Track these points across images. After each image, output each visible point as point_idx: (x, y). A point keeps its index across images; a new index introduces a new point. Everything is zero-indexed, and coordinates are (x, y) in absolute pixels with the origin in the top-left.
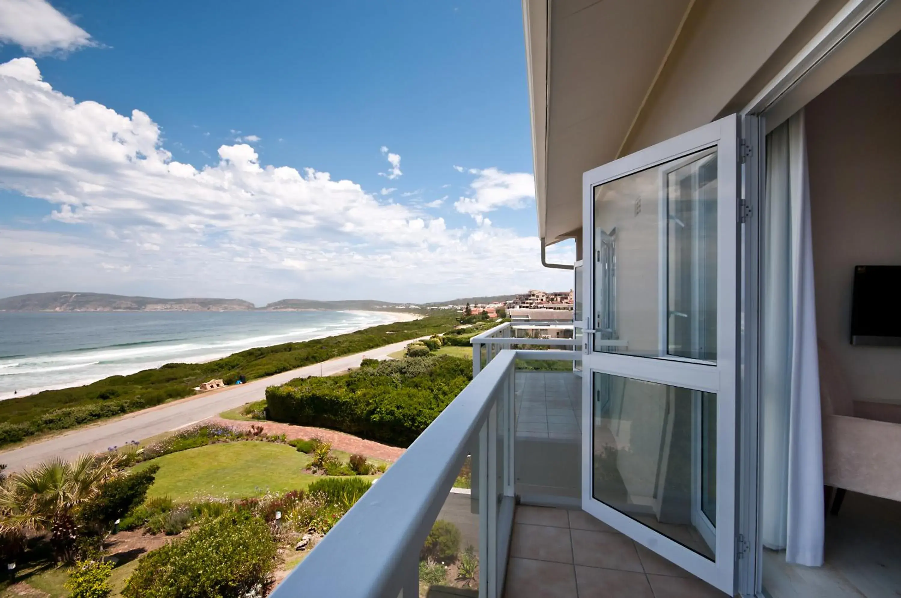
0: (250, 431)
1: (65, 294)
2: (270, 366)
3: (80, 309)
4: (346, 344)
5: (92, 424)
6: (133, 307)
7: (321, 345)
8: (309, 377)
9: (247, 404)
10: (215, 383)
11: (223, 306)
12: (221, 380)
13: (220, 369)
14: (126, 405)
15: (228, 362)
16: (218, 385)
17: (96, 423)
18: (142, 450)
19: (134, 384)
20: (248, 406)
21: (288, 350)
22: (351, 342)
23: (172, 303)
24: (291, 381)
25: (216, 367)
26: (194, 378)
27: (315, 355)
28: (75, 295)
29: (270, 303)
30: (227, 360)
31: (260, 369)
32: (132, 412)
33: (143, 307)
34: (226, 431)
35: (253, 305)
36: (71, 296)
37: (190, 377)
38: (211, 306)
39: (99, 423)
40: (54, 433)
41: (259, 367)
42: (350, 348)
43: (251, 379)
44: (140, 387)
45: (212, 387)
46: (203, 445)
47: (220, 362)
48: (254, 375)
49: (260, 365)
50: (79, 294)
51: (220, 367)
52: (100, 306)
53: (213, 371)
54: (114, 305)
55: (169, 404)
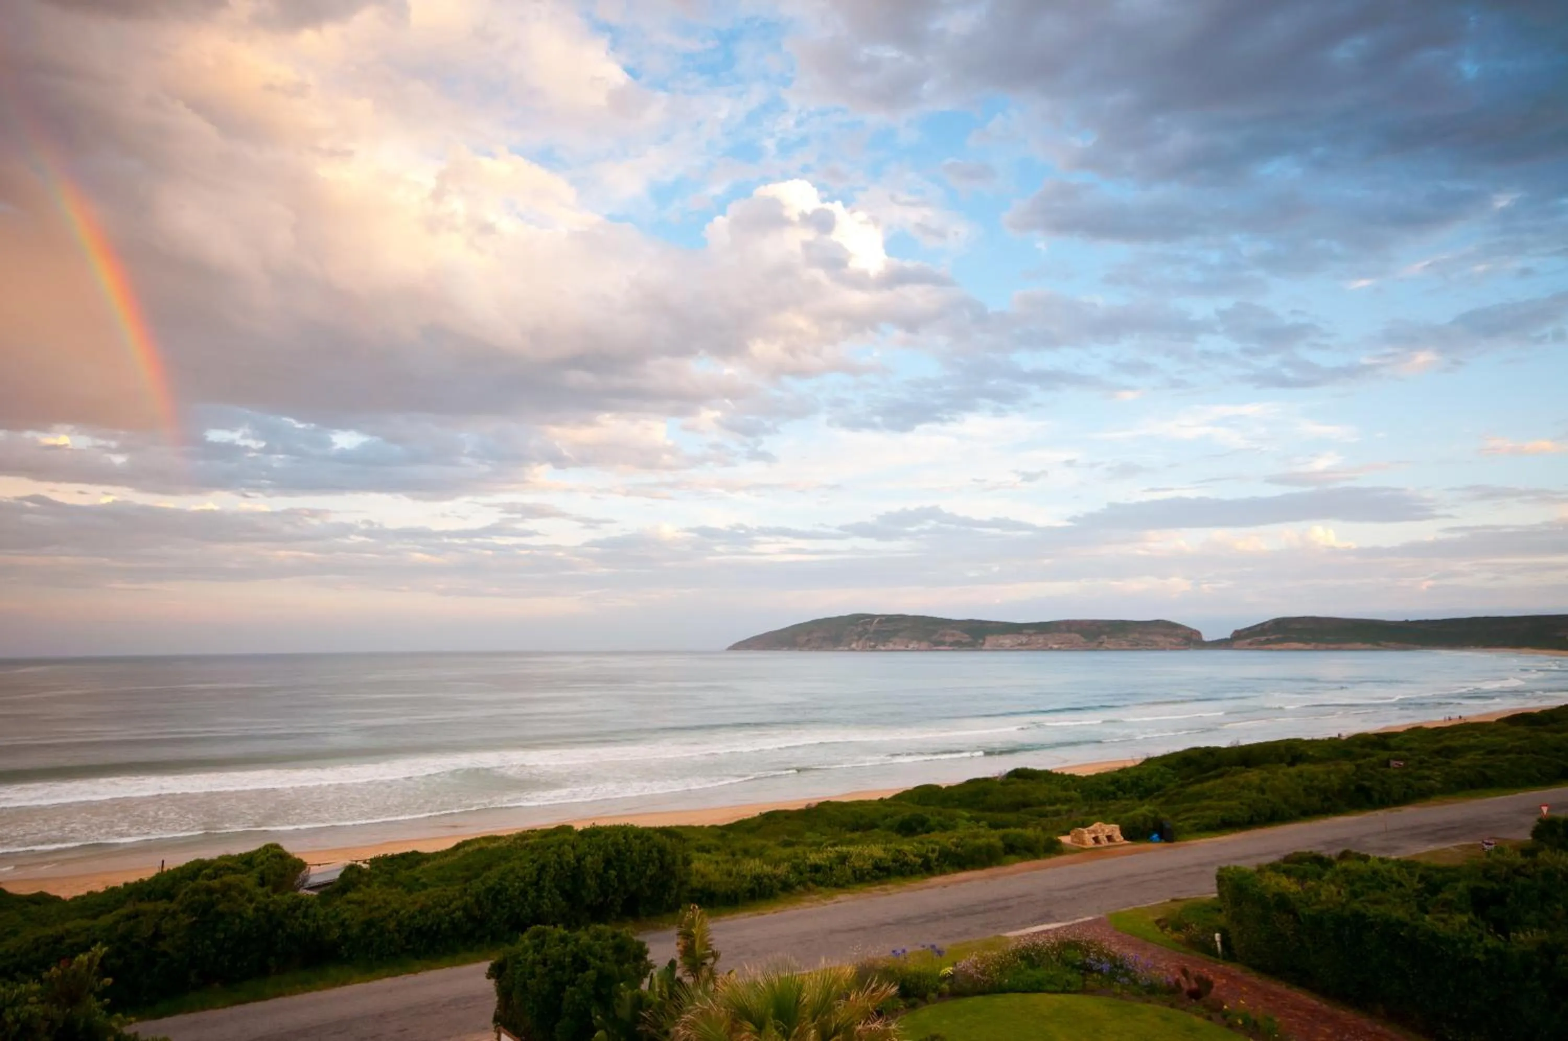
0: (1177, 982)
1: (863, 619)
2: (1234, 803)
3: (884, 646)
4: (1470, 756)
5: (878, 887)
6: (964, 641)
7: (1385, 755)
8: (1344, 856)
9: (1174, 900)
10: (1103, 830)
11: (1131, 637)
12: (1117, 826)
13: (1120, 794)
14: (933, 856)
15: (1139, 778)
16: (1110, 838)
17: (884, 886)
18: (948, 970)
19: (956, 807)
20: (1177, 907)
21: (1289, 759)
22: (1492, 752)
23: (1031, 632)
24: (1287, 859)
25: (1112, 788)
26: (1065, 807)
27: (1367, 784)
28: (878, 619)
29: (1240, 628)
30: (1136, 773)
31: (1209, 808)
32: (943, 873)
33: (981, 641)
34: (1118, 968)
35: (1198, 633)
36: (871, 623)
37: (1058, 806)
38: (1105, 637)
39: (889, 887)
40: (821, 892)
41: (1206, 803)
42: (1489, 773)
43: (1188, 833)
44: (967, 815)
45: (1096, 840)
46: (1069, 992)
47: (1120, 775)
48: (1192, 821)
49: (1210, 797)
50: (884, 618)
51: (1119, 789)
52: (913, 639)
53: (1105, 796)
54: (935, 637)
55: (1009, 869)
